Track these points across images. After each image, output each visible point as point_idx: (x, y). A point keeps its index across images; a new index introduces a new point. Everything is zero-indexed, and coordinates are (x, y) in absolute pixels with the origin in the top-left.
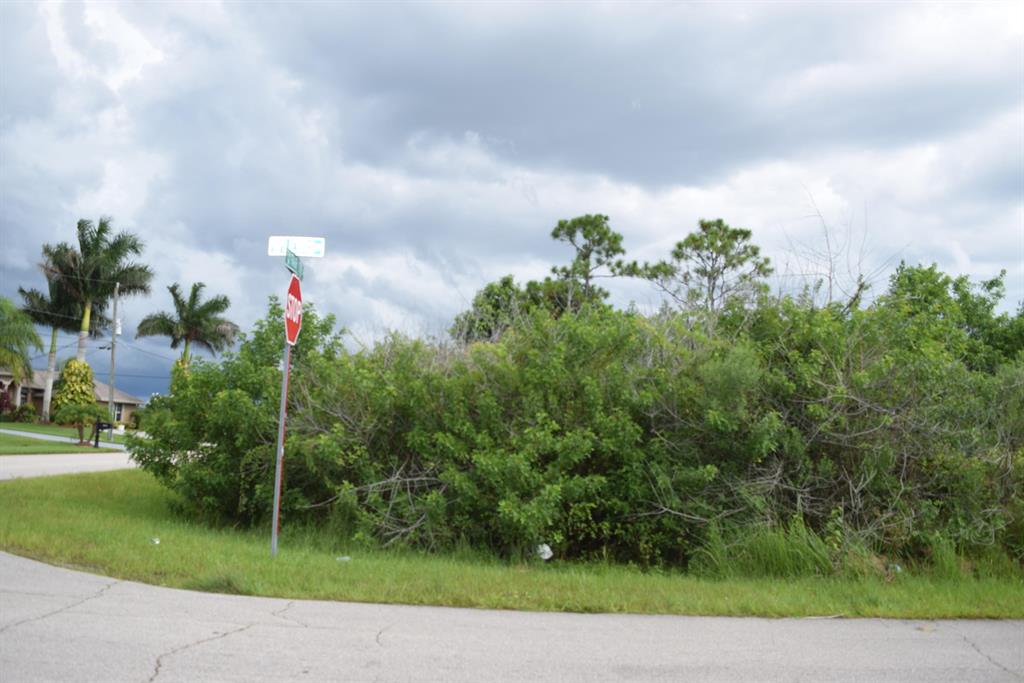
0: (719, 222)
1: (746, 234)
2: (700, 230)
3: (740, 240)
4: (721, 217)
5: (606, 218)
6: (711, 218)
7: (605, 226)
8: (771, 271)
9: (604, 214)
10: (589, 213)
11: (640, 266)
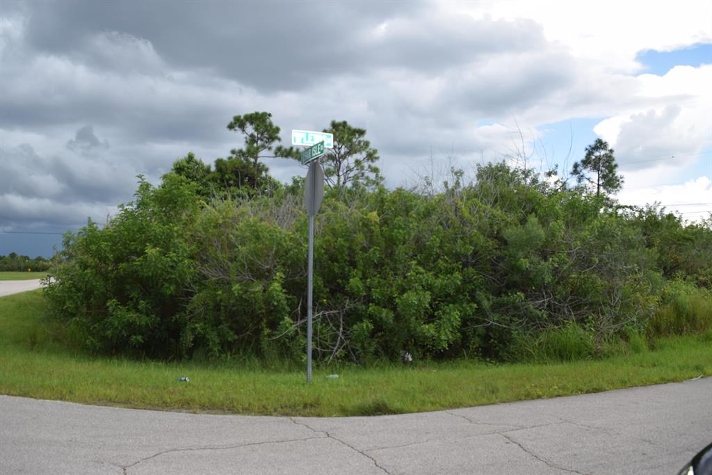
0: (345, 123)
1: (361, 133)
2: (331, 128)
3: (357, 136)
4: (346, 120)
5: (270, 115)
6: (339, 120)
7: (268, 121)
8: (377, 158)
9: (268, 112)
10: (257, 111)
11: (294, 150)
